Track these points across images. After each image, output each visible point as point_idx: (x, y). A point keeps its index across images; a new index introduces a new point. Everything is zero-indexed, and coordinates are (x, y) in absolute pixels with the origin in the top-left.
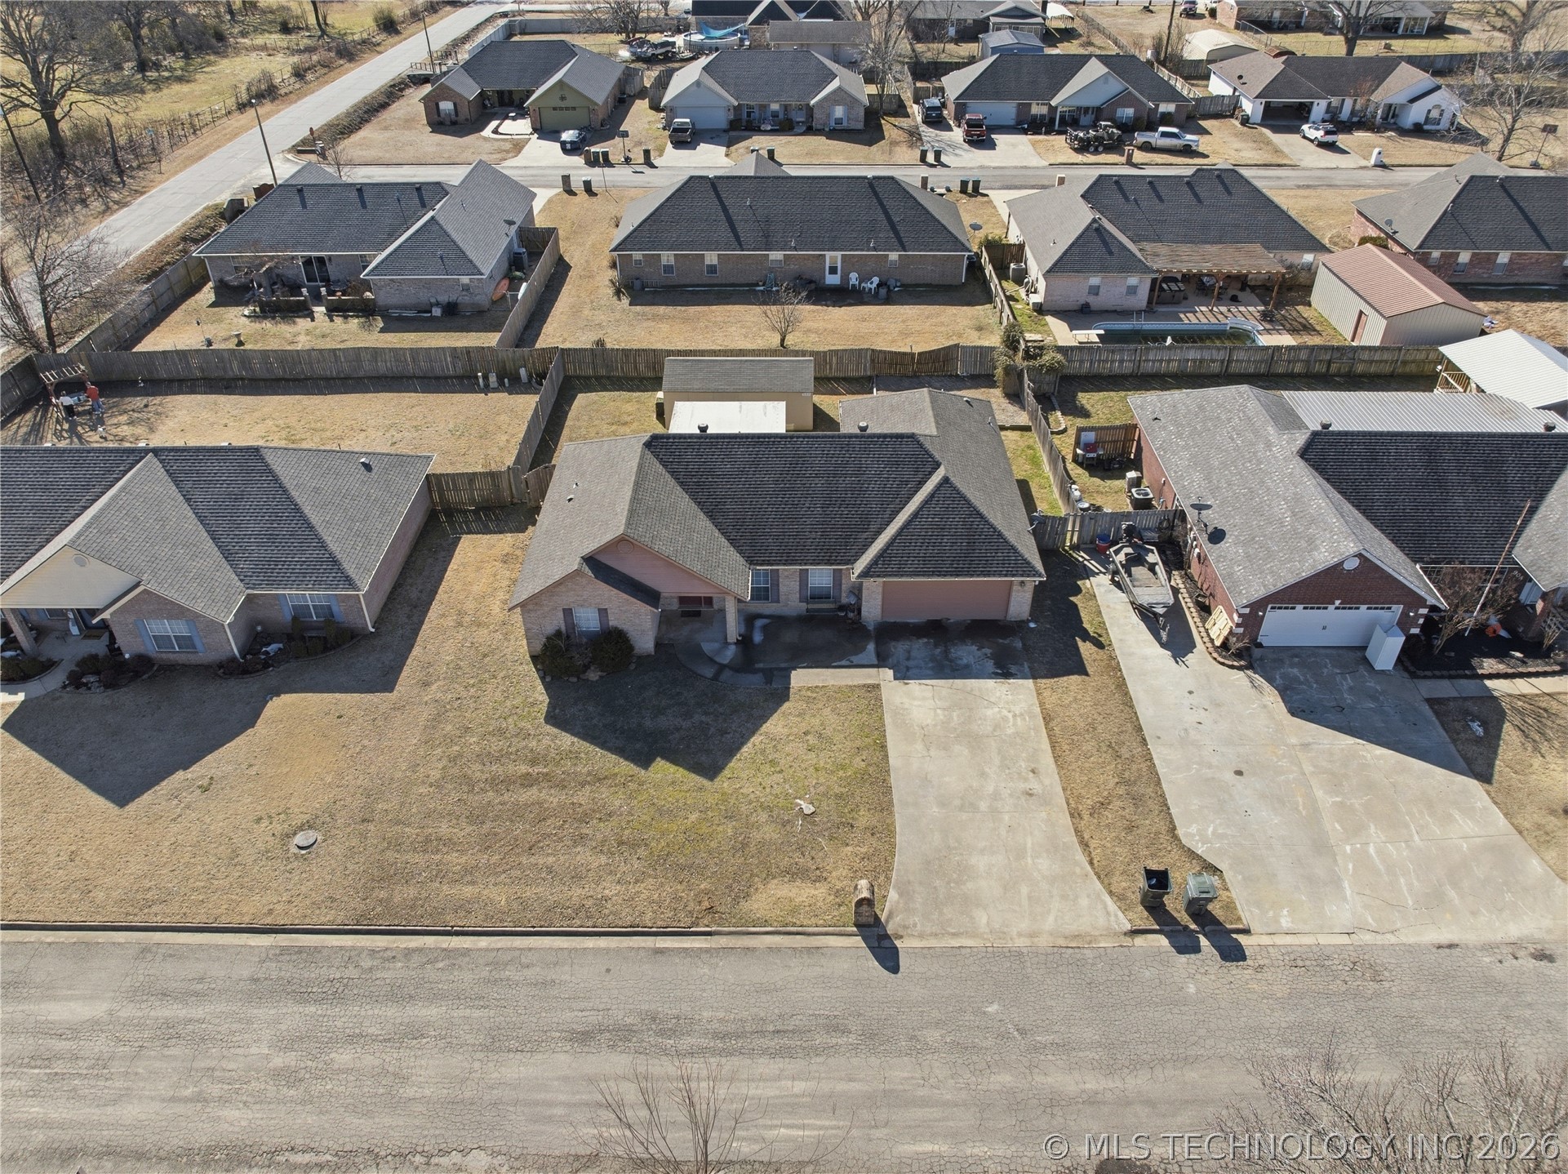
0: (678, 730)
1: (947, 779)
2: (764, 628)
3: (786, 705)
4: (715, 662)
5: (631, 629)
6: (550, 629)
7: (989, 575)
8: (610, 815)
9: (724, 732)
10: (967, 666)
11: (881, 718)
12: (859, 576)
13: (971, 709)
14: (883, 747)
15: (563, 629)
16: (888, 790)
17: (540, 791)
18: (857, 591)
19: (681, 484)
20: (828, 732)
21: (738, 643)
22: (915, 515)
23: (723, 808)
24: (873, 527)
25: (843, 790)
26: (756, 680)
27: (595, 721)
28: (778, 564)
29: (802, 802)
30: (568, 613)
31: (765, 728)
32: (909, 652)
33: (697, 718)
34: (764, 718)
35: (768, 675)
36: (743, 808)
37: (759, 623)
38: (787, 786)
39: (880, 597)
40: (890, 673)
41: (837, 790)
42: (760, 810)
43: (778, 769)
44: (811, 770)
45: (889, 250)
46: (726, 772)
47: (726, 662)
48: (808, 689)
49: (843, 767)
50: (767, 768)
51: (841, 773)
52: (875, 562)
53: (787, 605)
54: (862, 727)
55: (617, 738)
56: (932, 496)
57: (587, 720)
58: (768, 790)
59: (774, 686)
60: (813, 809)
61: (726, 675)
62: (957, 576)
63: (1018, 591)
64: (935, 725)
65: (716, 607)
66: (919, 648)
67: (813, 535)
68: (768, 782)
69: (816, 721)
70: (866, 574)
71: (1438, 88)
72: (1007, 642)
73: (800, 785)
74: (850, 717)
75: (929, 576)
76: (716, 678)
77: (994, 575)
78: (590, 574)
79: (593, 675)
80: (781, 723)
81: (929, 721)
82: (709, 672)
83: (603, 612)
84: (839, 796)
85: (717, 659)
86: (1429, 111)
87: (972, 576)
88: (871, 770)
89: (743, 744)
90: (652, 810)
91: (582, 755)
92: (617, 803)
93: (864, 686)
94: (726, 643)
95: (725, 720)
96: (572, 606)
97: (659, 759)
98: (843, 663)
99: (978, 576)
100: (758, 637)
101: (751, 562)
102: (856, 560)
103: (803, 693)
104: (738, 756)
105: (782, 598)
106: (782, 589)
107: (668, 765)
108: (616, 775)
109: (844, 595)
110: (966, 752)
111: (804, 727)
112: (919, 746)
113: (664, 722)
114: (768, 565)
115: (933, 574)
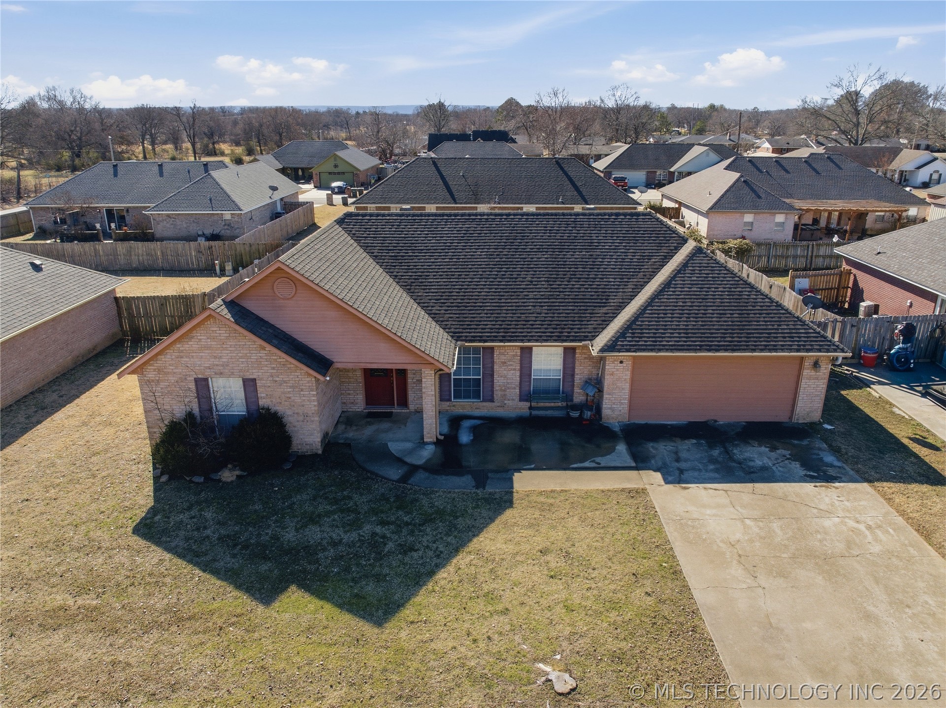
0: (335, 544)
1: (808, 625)
2: (474, 429)
3: (509, 514)
4: (405, 463)
5: (289, 412)
6: (179, 411)
7: (776, 350)
8: (174, 688)
9: (406, 549)
10: (764, 468)
11: (660, 531)
12: (602, 350)
13: (797, 519)
14: (677, 573)
15: (196, 411)
16: (706, 648)
17: (67, 639)
18: (597, 383)
19: (375, 257)
20: (580, 549)
21: (438, 443)
22: (667, 285)
23: (395, 678)
24: (614, 302)
25: (623, 644)
26: (462, 483)
27: (208, 532)
28: (493, 341)
29: (548, 669)
30: (202, 385)
31: (475, 543)
32: (676, 453)
33: (367, 528)
34: (475, 530)
35: (481, 480)
36: (435, 680)
37: (466, 424)
38: (518, 638)
39: (627, 386)
40: (658, 476)
41: (613, 645)
42: (466, 684)
43: (500, 607)
44: (559, 609)
45: (574, 204)
46: (408, 612)
47: (420, 462)
48: (540, 493)
49: (614, 605)
50: (480, 606)
51: (613, 615)
52: (622, 334)
53: (502, 406)
54: (633, 544)
55: (234, 556)
56: (684, 265)
57: (198, 529)
58: (482, 645)
59: (489, 489)
60: (572, 683)
61: (420, 476)
62: (733, 350)
63: (810, 378)
64: (751, 541)
65: (412, 407)
66: (687, 448)
67: (538, 310)
68: (481, 630)
69: (558, 535)
70: (611, 347)
71: (935, 159)
72: (805, 442)
73: (542, 635)
74: (611, 530)
75: (695, 350)
76: (404, 479)
77: (783, 350)
78: (229, 316)
79: (228, 475)
80: (501, 538)
81: (738, 536)
82: (394, 473)
83: (250, 385)
84: (618, 658)
85: (408, 460)
86: (931, 175)
87: (754, 350)
88: (666, 610)
89: (438, 567)
90: (259, 678)
91: (168, 580)
92: (197, 662)
93: (623, 490)
94: (422, 443)
95: (412, 533)
96: (208, 373)
97: (293, 588)
98: (587, 464)
99: (762, 350)
100: (465, 438)
101: (456, 337)
102: (594, 337)
103: (534, 498)
104: (430, 586)
105: (498, 394)
106: (498, 381)
107: (308, 597)
108: (212, 613)
109: (577, 390)
110: (819, 580)
111: (539, 542)
112: (736, 571)
113: (314, 534)
114: (480, 341)
115: (701, 349)
